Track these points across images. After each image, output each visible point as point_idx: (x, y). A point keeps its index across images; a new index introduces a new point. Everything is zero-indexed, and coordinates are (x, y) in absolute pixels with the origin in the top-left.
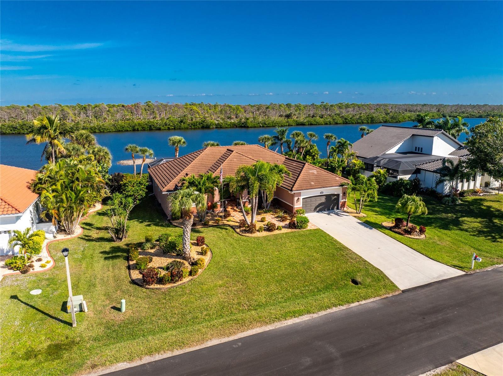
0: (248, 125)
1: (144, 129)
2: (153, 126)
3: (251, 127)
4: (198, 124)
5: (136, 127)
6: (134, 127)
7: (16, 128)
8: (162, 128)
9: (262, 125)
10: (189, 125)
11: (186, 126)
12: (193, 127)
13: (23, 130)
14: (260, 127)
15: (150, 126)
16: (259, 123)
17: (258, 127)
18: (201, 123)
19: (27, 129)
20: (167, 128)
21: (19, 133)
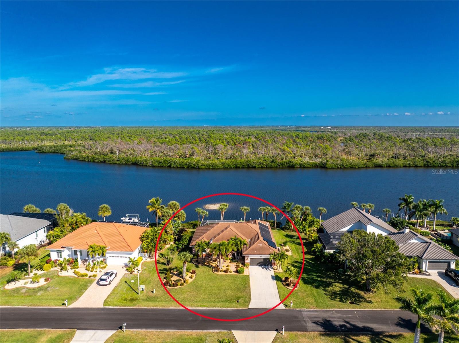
0: (327, 166)
1: (243, 167)
2: (251, 164)
3: (329, 168)
4: (285, 164)
5: (238, 166)
6: (236, 165)
7: (161, 163)
8: (257, 166)
9: (339, 167)
10: (278, 164)
11: (276, 165)
12: (281, 166)
13: (165, 164)
14: (338, 168)
15: (249, 165)
16: (337, 165)
17: (336, 168)
18: (288, 163)
19: (167, 164)
20: (261, 167)
21: (162, 166)
